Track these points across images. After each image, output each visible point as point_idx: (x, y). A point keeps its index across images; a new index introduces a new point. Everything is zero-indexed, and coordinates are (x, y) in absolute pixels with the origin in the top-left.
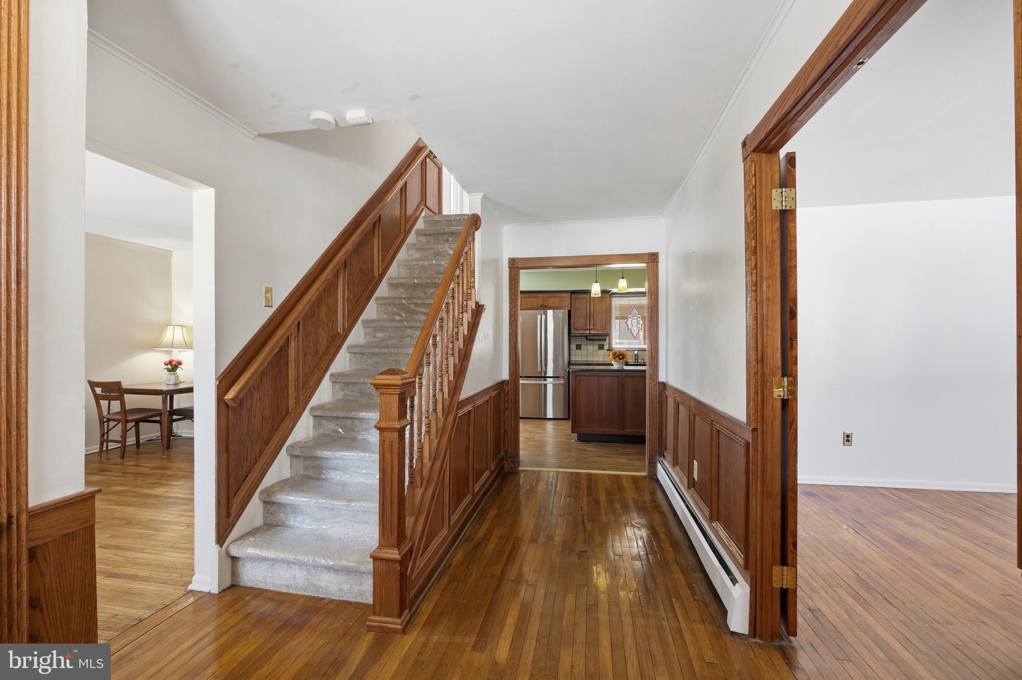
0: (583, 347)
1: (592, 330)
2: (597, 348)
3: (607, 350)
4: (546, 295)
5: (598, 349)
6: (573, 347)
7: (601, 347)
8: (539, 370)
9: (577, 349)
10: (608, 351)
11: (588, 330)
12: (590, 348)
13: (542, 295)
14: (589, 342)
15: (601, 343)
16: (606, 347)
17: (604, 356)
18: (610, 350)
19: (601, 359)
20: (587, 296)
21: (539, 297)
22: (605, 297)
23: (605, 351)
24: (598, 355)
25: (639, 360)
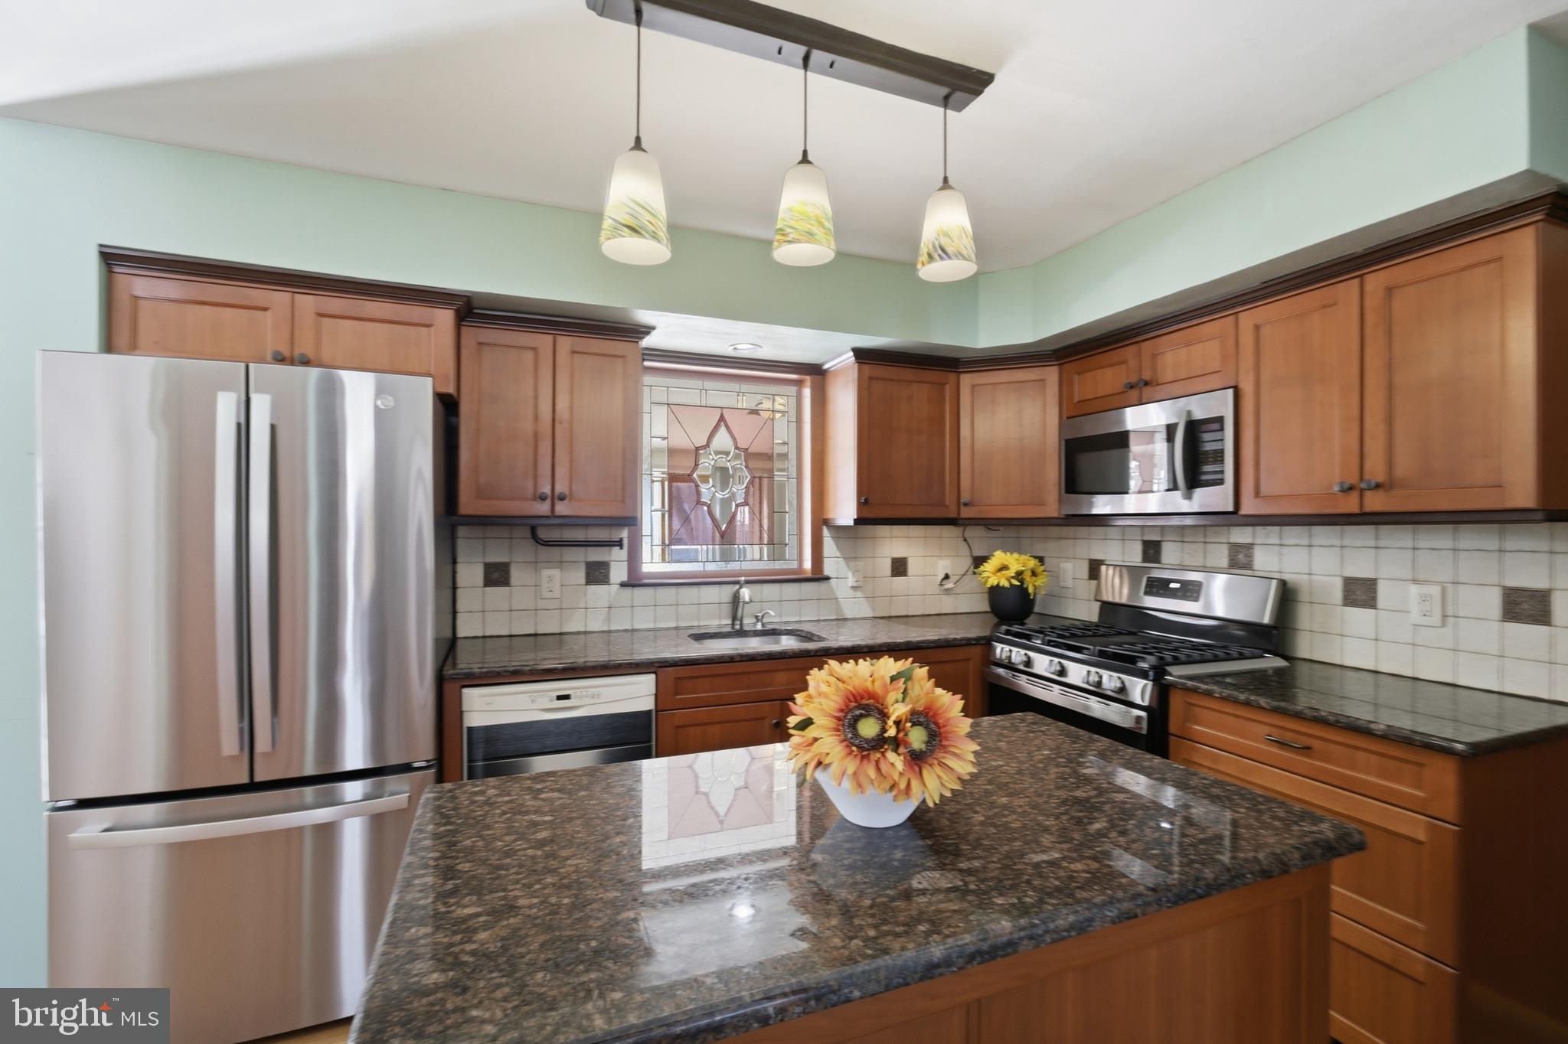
0: (516, 574)
1: (562, 498)
2: (580, 575)
3: (623, 585)
4: (308, 302)
5: (583, 581)
6: (470, 574)
7: (597, 574)
8: (230, 743)
9: (489, 582)
10: (628, 591)
11: (543, 498)
12: (551, 577)
13: (279, 298)
14: (545, 553)
15: (596, 555)
16: (619, 572)
17: (609, 611)
18: (633, 586)
19: (596, 624)
20: (543, 341)
21: (265, 309)
22: (623, 357)
23: (614, 588)
24: (584, 606)
25: (746, 621)
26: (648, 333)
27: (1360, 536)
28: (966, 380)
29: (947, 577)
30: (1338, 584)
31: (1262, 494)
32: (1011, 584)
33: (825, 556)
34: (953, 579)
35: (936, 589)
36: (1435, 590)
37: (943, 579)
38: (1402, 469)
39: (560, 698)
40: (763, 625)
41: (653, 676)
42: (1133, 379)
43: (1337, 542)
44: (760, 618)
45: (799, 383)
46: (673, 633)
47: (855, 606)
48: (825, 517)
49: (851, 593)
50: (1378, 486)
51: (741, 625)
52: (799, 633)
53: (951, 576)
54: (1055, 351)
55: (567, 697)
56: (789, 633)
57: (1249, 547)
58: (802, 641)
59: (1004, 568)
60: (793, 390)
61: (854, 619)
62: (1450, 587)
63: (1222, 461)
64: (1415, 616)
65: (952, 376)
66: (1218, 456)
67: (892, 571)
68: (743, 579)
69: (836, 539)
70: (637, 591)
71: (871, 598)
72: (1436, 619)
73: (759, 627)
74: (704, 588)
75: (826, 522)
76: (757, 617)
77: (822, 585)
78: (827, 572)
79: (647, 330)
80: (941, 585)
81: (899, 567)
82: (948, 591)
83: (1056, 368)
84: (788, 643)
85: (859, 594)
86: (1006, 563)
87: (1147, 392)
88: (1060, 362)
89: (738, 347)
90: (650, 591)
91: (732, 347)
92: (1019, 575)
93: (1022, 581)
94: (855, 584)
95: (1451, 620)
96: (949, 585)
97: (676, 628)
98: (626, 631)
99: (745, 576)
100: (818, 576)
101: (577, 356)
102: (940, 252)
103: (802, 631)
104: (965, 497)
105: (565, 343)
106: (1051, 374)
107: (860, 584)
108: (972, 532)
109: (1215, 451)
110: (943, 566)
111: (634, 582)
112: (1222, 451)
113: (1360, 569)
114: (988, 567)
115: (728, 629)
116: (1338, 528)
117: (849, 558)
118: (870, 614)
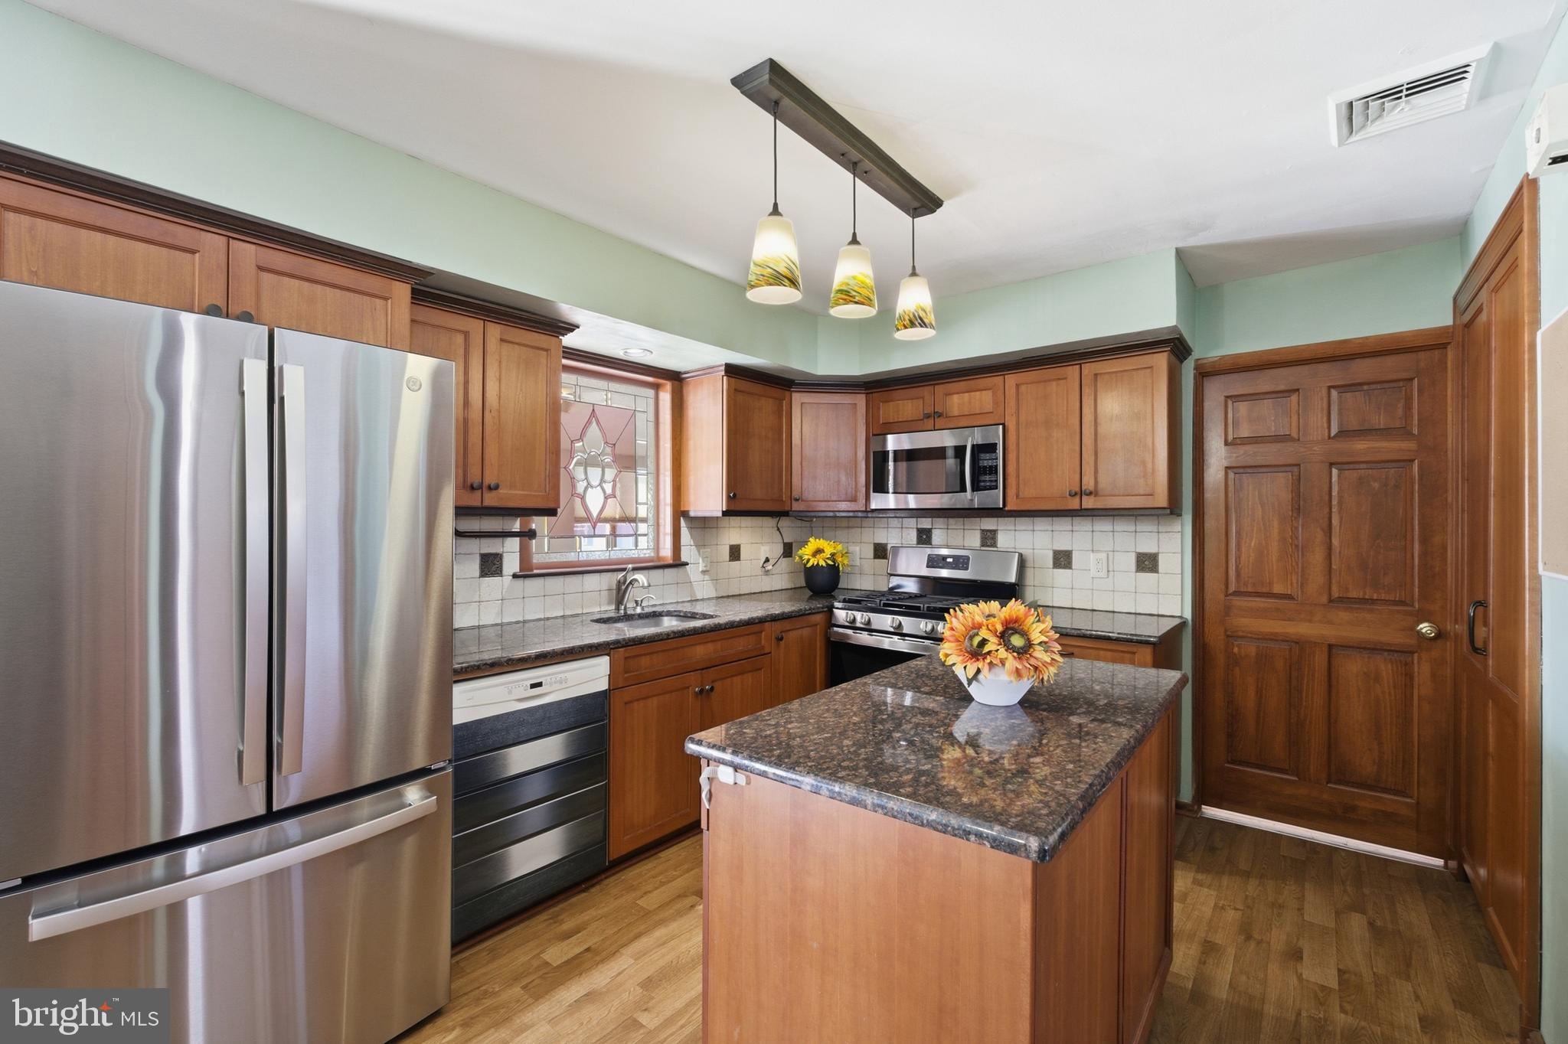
1: (493, 488)
2: (475, 568)
3: (515, 576)
4: (247, 252)
5: (477, 573)
7: (491, 566)
10: (520, 582)
11: (474, 488)
13: (212, 242)
15: (490, 546)
16: (511, 563)
17: (502, 604)
18: (525, 577)
19: (489, 617)
20: (474, 325)
21: (193, 252)
22: (547, 350)
23: (507, 579)
24: (478, 599)
25: (631, 605)
26: (572, 330)
27: (1063, 524)
28: (798, 398)
29: (767, 560)
30: (1051, 554)
31: (1020, 497)
32: (828, 564)
33: (682, 544)
34: (772, 562)
35: (760, 571)
36: (1103, 556)
37: (765, 562)
38: (1104, 482)
39: (533, 686)
40: (643, 609)
41: (606, 659)
42: (929, 410)
43: (1050, 528)
44: (640, 602)
45: (657, 387)
46: (560, 621)
47: (704, 588)
48: (682, 509)
49: (701, 577)
50: (1091, 493)
51: (625, 609)
52: (678, 613)
53: (771, 560)
54: (866, 383)
55: (539, 685)
56: (669, 614)
57: (994, 532)
58: (682, 621)
59: (819, 551)
60: (651, 392)
61: (702, 600)
62: (1111, 554)
63: (996, 473)
64: (1093, 573)
65: (787, 394)
66: (993, 470)
67: (730, 556)
68: (630, 566)
69: (690, 528)
70: (529, 582)
71: (715, 580)
72: (1103, 574)
73: (639, 610)
74: (587, 577)
75: (685, 514)
76: (636, 602)
77: (681, 570)
78: (684, 558)
79: (571, 327)
80: (763, 567)
81: (735, 553)
82: (767, 573)
83: (864, 395)
84: (669, 624)
85: (707, 577)
86: (822, 547)
87: (939, 422)
88: (867, 392)
89: (628, 351)
90: (539, 581)
91: (623, 352)
92: (833, 555)
93: (834, 561)
94: (705, 569)
95: (1111, 573)
96: (769, 567)
97: (563, 617)
98: (517, 622)
99: (632, 563)
100: (678, 564)
101: (505, 345)
102: (920, 321)
103: (680, 611)
104: (795, 494)
105: (495, 331)
106: (860, 400)
107: (708, 569)
108: (784, 522)
109: (991, 467)
110: (765, 551)
111: (526, 572)
112: (996, 466)
113: (1063, 545)
114: (806, 552)
115: (612, 615)
116: (1050, 519)
117: (700, 545)
118: (714, 595)
